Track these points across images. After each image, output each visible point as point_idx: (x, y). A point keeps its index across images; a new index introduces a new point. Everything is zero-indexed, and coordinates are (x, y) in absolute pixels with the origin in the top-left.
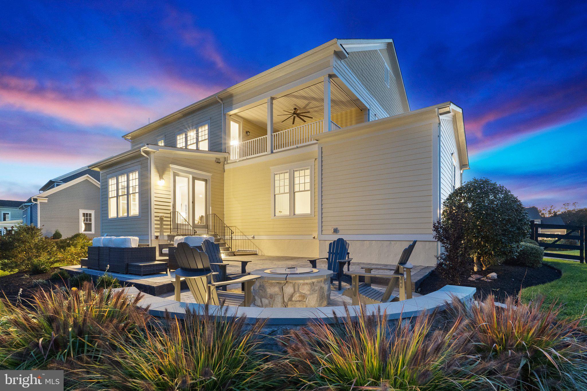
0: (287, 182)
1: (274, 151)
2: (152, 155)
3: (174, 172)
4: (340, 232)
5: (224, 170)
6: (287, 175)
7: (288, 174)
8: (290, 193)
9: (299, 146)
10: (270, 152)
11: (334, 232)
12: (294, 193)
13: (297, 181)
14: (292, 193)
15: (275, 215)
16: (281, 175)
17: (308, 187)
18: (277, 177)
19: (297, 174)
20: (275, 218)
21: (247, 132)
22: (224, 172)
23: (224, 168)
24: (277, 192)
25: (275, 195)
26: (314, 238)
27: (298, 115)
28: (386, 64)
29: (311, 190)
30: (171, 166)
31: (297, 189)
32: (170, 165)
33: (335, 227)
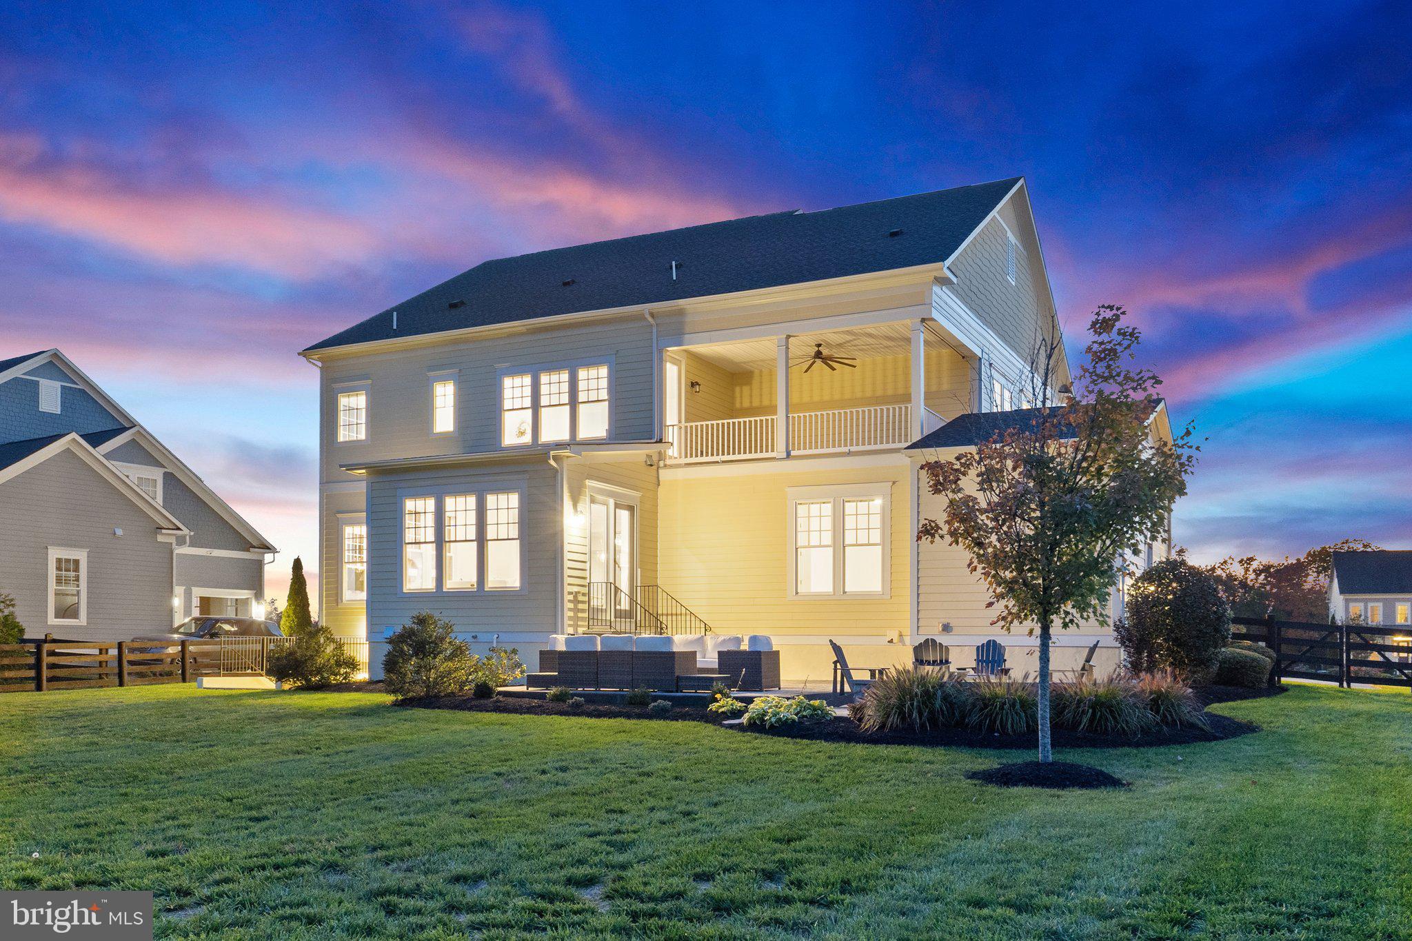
0: (827, 523)
1: (793, 453)
2: (566, 463)
3: (591, 496)
4: (955, 631)
5: (659, 480)
6: (827, 509)
7: (829, 506)
8: (834, 545)
9: (854, 449)
10: (784, 455)
11: (943, 630)
12: (844, 547)
13: (850, 522)
14: (840, 548)
15: (797, 593)
16: (812, 506)
17: (876, 537)
18: (802, 510)
19: (850, 508)
20: (796, 598)
21: (693, 385)
22: (659, 485)
23: (658, 477)
24: (802, 540)
25: (797, 549)
26: (891, 641)
27: (826, 360)
28: (1009, 234)
29: (883, 544)
30: (588, 483)
31: (850, 538)
32: (587, 481)
33: (945, 621)
